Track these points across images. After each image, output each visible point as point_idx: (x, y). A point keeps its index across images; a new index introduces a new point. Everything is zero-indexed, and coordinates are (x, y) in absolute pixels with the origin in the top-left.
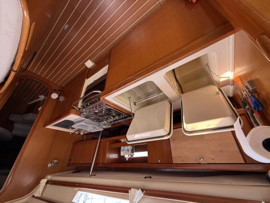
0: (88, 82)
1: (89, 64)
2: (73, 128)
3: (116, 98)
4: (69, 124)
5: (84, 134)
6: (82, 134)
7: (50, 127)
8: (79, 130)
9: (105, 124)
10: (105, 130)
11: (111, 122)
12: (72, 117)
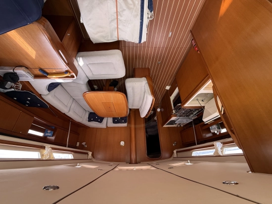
0: (172, 98)
1: (168, 88)
2: (176, 124)
3: (190, 103)
4: (173, 122)
5: (184, 126)
6: (182, 126)
7: (165, 126)
8: (179, 124)
9: (192, 117)
10: (194, 120)
11: (195, 114)
12: (173, 118)
